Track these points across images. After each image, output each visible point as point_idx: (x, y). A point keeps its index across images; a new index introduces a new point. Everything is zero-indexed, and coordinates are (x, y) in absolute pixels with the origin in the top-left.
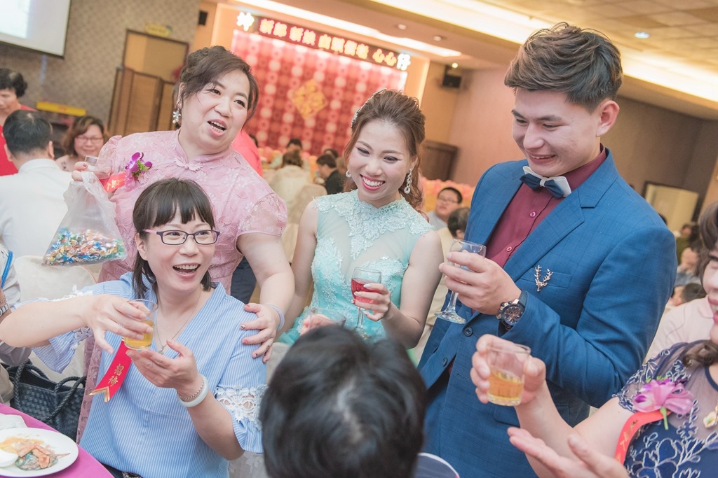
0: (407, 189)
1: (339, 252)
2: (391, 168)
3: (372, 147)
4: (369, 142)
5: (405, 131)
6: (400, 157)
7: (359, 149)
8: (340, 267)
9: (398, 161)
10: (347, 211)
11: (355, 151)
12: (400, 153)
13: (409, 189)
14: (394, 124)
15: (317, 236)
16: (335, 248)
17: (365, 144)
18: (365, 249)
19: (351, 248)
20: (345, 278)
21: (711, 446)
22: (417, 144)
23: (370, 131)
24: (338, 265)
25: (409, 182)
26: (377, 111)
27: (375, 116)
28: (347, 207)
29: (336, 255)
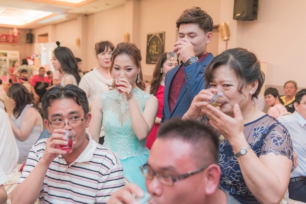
0: (138, 81)
1: (116, 113)
2: (130, 73)
3: (120, 66)
4: (119, 64)
5: (132, 57)
6: (133, 67)
7: (115, 68)
8: (118, 119)
9: (132, 70)
10: (115, 96)
11: (114, 69)
12: (132, 66)
13: (139, 81)
14: (127, 55)
15: (103, 111)
16: (114, 112)
17: (117, 65)
18: (128, 109)
19: (121, 110)
20: (121, 123)
21: (226, 145)
22: (138, 62)
23: (118, 60)
24: (117, 119)
25: (139, 78)
26: (119, 51)
27: (119, 53)
28: (115, 95)
29: (115, 115)
